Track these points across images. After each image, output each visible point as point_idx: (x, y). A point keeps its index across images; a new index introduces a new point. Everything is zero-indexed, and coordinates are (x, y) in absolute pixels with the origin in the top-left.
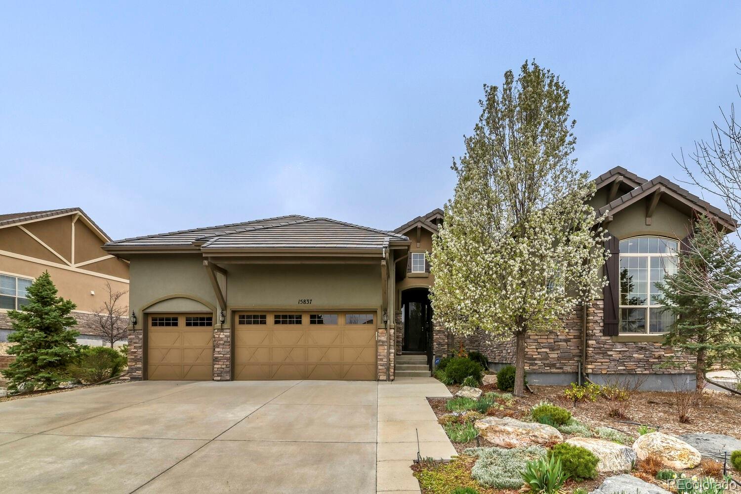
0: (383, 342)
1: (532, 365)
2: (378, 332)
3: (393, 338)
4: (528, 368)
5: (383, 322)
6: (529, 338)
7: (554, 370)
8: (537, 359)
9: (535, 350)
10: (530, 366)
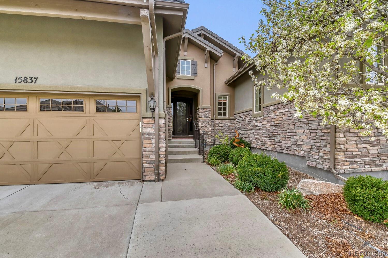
0: (149, 134)
1: (351, 163)
2: (142, 122)
3: (163, 130)
4: (348, 167)
5: (149, 110)
6: (349, 132)
7: (374, 168)
8: (357, 157)
9: (355, 146)
10: (350, 164)
